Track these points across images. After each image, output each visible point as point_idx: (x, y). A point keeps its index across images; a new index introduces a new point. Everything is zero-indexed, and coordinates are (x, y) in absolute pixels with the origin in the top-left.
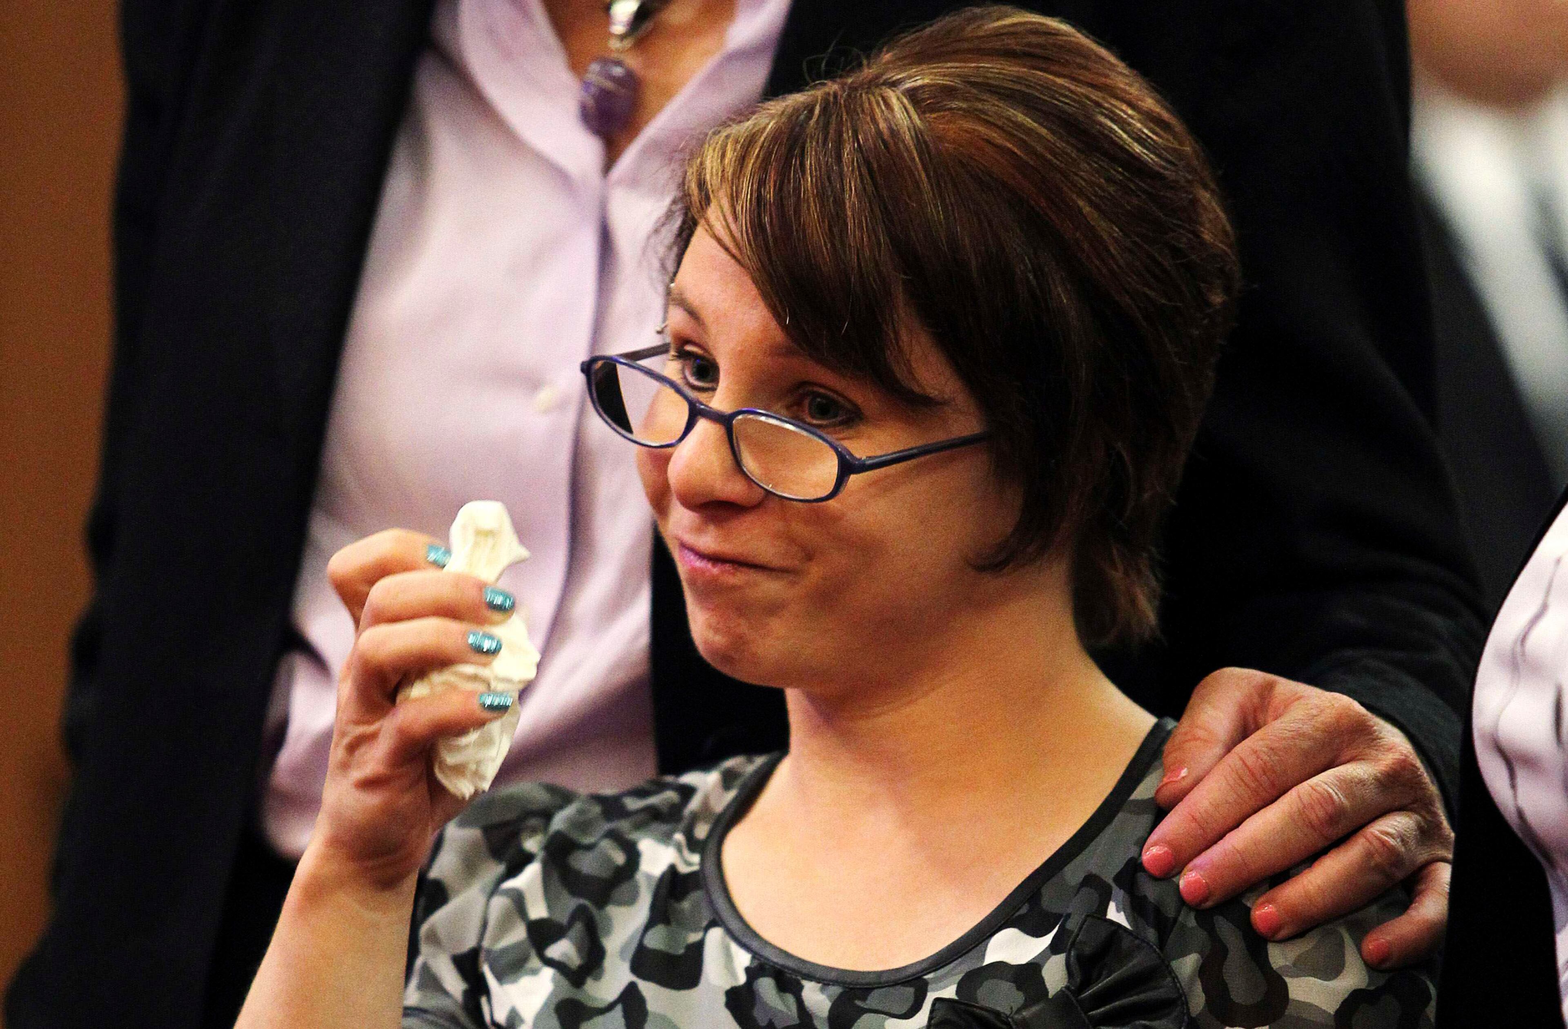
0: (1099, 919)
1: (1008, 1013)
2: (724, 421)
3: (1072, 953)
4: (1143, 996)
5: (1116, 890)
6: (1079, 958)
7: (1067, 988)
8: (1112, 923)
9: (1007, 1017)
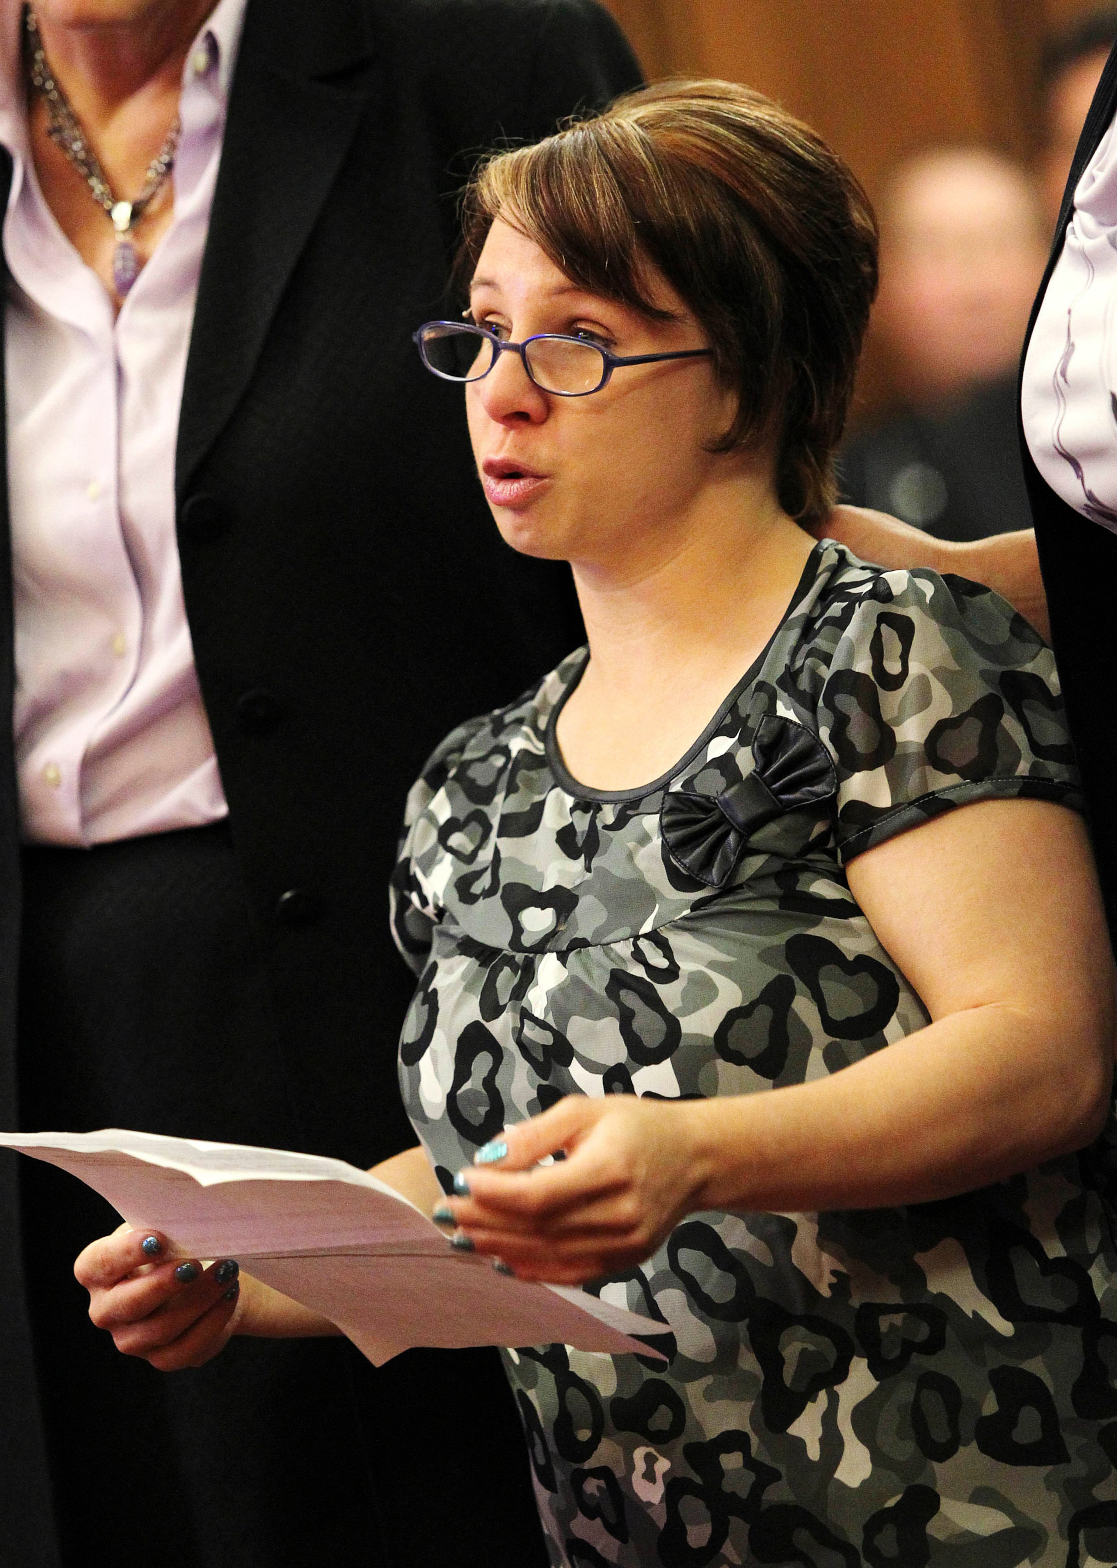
0: (772, 716)
1: (715, 795)
2: (520, 349)
3: (756, 745)
4: (807, 769)
5: (779, 691)
6: (760, 747)
7: (755, 771)
8: (781, 718)
9: (715, 798)
